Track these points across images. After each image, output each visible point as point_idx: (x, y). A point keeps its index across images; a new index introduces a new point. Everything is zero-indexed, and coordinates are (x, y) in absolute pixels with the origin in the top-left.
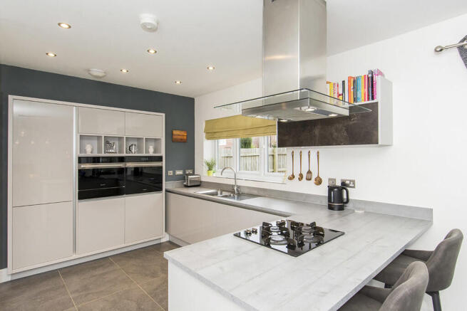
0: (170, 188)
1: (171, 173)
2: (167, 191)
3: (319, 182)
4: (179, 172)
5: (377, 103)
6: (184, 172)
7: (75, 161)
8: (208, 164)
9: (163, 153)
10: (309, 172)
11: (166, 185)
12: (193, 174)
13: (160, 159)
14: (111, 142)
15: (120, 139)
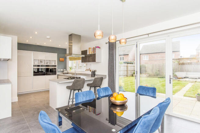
0: (58, 74)
1: (59, 70)
2: (58, 75)
3: (91, 71)
4: (62, 70)
5: (95, 54)
6: (63, 70)
7: (32, 66)
8: (70, 68)
9: (56, 64)
10: (89, 69)
11: (57, 73)
12: (66, 70)
13: (55, 66)
14: (42, 61)
15: (45, 60)
